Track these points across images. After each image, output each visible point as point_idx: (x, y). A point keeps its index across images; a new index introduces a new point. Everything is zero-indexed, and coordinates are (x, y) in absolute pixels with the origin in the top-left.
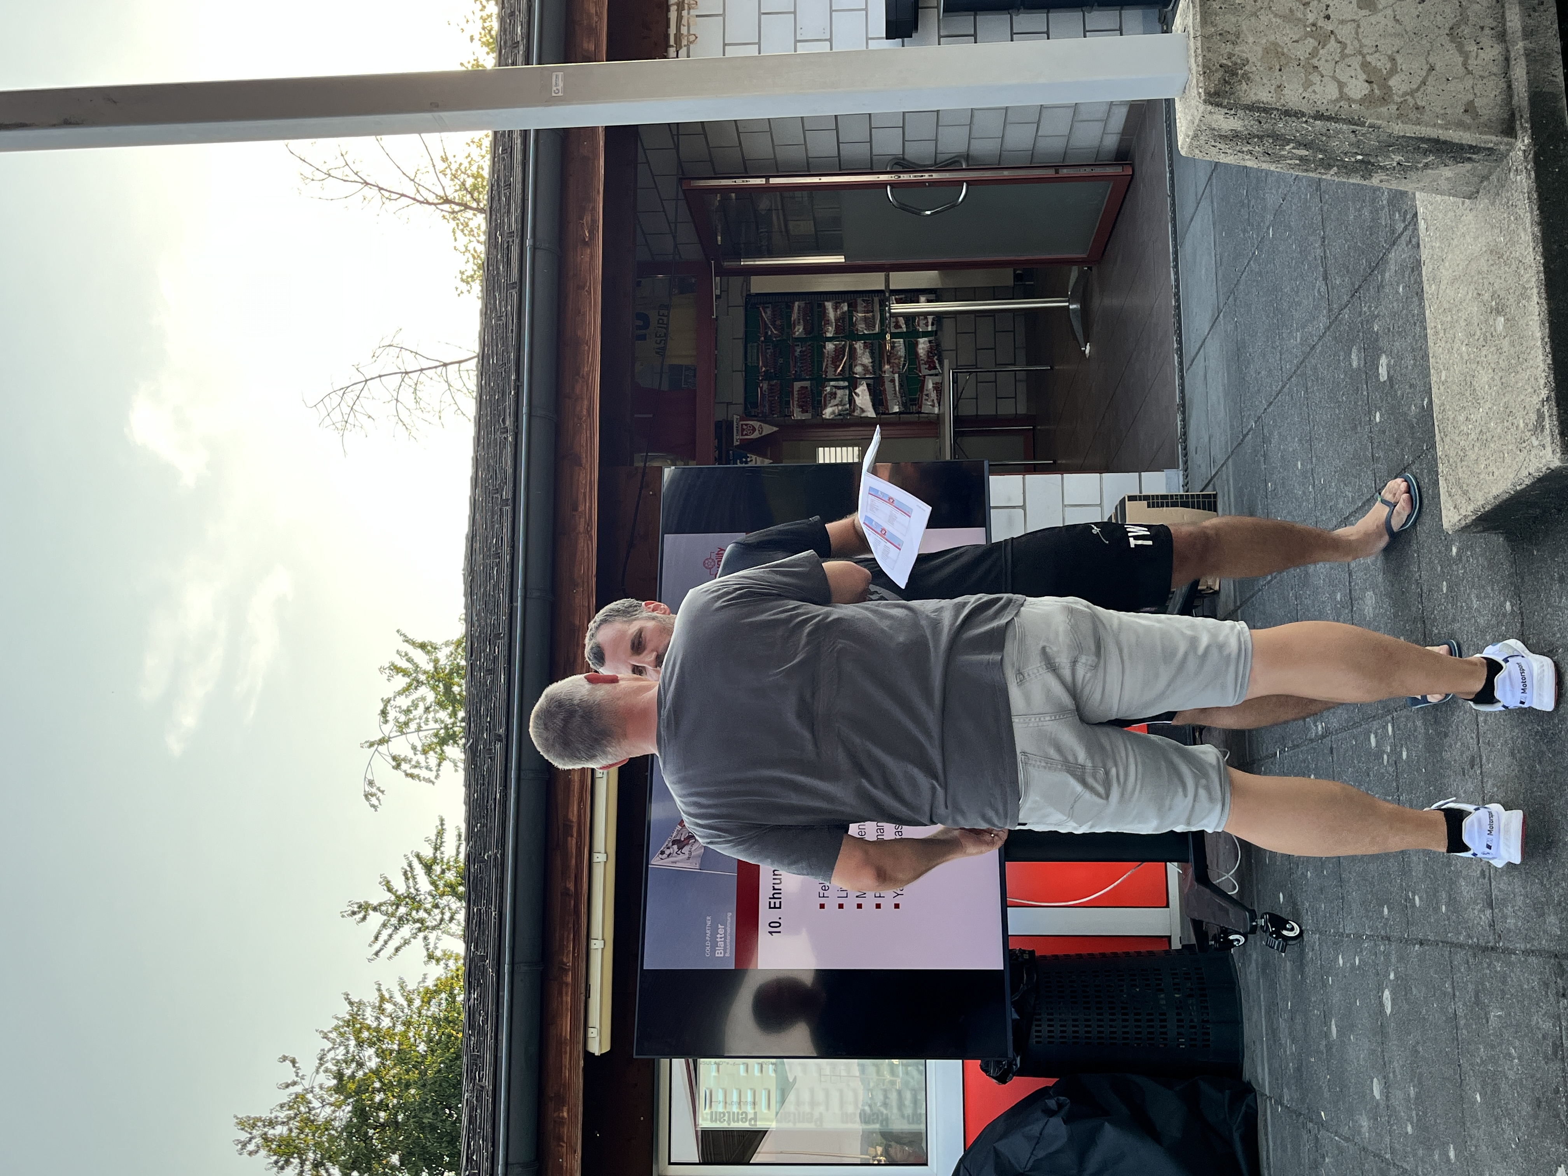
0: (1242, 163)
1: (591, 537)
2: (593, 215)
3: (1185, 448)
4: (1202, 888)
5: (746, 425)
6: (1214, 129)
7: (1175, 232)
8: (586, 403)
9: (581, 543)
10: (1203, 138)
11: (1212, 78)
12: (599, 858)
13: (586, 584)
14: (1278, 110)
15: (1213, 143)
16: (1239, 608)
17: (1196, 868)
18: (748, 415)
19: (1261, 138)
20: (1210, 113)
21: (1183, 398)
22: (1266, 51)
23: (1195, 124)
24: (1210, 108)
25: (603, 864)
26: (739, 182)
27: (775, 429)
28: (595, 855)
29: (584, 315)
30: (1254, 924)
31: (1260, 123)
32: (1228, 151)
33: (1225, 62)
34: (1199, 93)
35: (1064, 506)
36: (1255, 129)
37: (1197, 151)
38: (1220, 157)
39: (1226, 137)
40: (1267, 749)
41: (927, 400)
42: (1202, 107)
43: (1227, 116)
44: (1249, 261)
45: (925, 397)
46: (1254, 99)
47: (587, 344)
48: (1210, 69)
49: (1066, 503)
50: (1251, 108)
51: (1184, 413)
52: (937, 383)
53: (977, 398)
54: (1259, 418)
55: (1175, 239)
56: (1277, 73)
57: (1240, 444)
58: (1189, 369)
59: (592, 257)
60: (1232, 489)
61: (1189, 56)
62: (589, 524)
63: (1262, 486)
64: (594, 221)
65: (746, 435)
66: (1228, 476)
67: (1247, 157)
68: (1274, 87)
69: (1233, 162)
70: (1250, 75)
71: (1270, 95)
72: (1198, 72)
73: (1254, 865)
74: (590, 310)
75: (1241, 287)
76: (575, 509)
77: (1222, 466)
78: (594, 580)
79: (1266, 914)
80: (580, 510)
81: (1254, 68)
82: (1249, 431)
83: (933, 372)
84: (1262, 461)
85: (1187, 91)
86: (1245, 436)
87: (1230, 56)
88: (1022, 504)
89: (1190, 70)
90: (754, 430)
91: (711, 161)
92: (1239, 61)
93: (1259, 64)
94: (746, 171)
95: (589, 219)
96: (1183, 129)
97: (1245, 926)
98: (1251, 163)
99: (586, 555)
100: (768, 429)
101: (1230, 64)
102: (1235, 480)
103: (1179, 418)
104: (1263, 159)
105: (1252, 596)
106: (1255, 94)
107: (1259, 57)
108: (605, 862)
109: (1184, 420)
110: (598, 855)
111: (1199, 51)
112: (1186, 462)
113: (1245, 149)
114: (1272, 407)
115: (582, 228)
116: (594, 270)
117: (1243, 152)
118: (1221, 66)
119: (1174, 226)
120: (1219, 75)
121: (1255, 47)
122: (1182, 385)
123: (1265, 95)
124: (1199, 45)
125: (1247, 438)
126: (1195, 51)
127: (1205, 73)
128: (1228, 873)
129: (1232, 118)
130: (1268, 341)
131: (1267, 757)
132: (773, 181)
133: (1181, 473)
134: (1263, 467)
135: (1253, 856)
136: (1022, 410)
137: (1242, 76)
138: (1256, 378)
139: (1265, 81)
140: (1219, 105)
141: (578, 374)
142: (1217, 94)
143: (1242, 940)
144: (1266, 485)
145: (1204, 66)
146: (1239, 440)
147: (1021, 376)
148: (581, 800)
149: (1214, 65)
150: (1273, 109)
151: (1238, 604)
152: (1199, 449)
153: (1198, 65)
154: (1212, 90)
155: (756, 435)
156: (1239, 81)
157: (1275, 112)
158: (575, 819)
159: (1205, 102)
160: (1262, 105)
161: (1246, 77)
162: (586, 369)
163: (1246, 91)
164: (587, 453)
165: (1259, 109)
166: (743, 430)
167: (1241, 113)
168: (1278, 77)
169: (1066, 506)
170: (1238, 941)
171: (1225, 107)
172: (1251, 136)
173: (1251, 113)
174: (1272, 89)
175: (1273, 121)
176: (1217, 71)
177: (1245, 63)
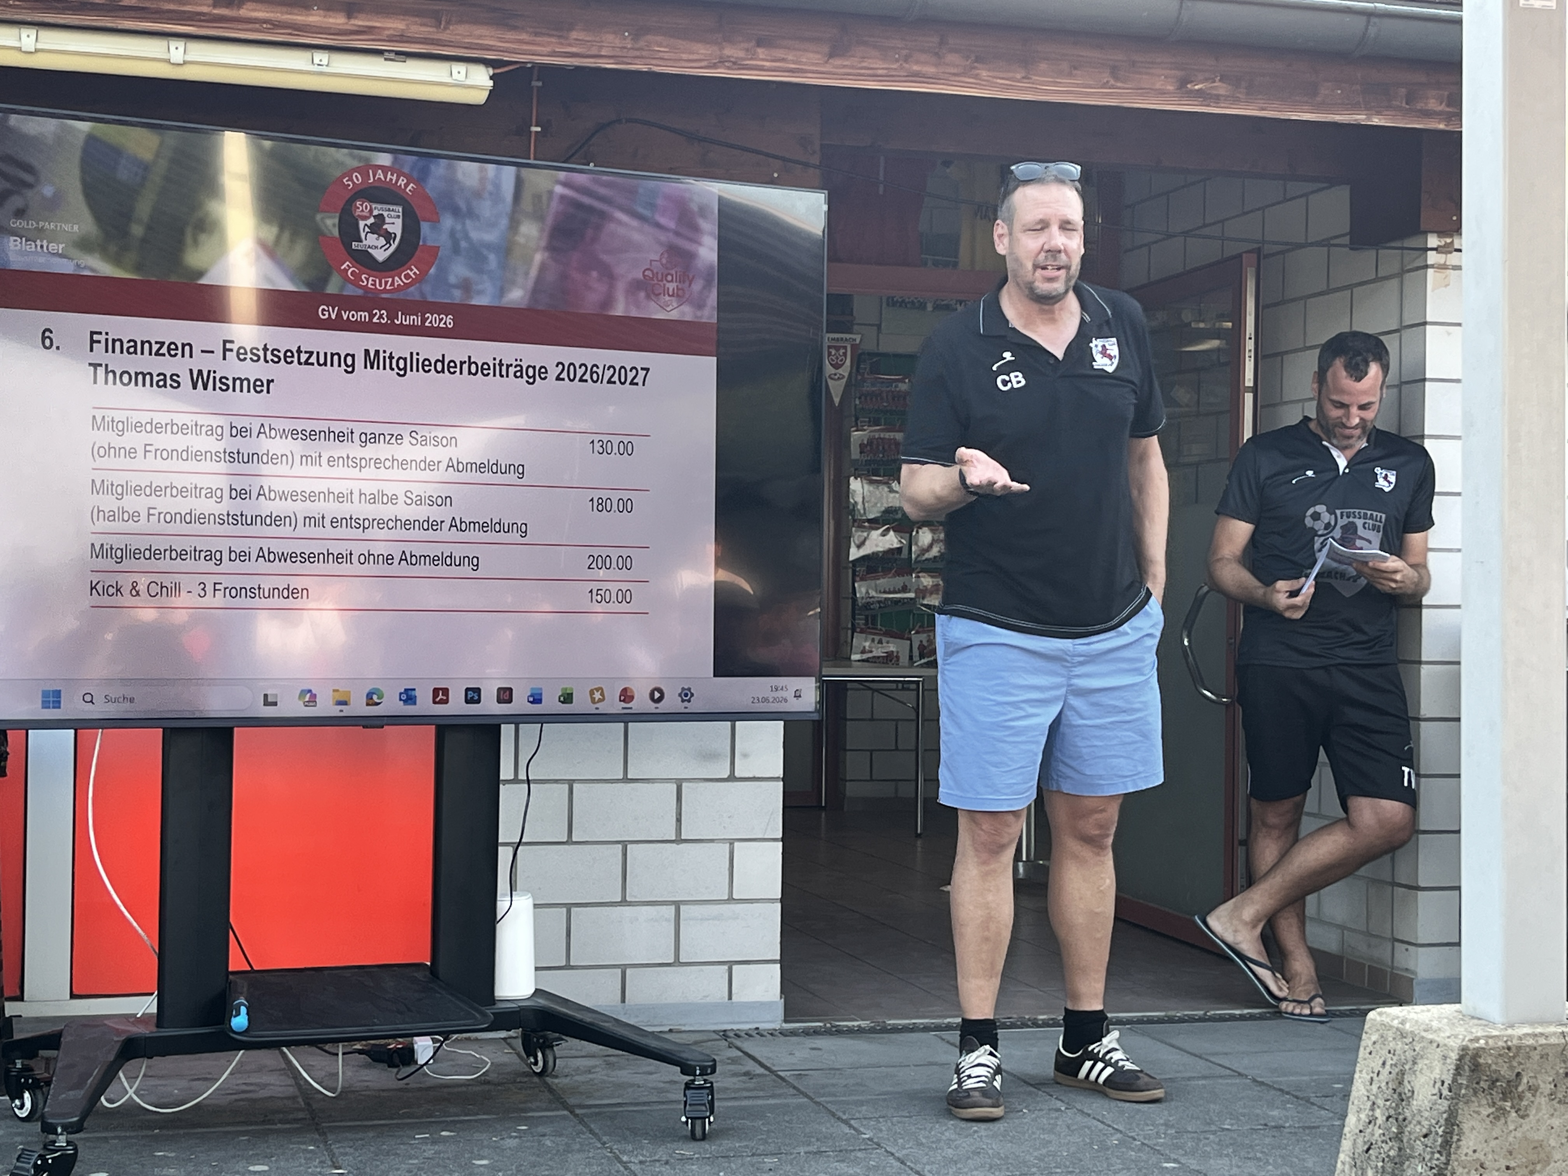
0: (1352, 1109)
1: (714, 66)
2: (1226, 98)
3: (816, 1032)
4: (117, 1047)
5: (845, 354)
6: (1414, 1063)
7: (1150, 1021)
8: (930, 70)
9: (703, 50)
10: (1399, 1046)
11: (1500, 1061)
12: (177, 50)
13: (638, 53)
14: (1447, 1163)
15: (1389, 1062)
16: (572, 1112)
17: (147, 1039)
18: (859, 358)
19: (1398, 1137)
20: (1445, 1057)
21: (895, 1030)
22: (1538, 1146)
23: (1424, 1034)
24: (1454, 1056)
25: (165, 57)
26: (1250, 345)
27: (837, 400)
28: (180, 44)
29: (1070, 75)
30: (59, 1130)
31: (1425, 1136)
32: (1374, 1087)
33: (1525, 1080)
34: (1477, 1040)
35: (732, 842)
36: (1415, 1129)
37: (1374, 1038)
38: (1364, 1075)
39: (1401, 1083)
40: (346, 1154)
41: (873, 640)
42: (1455, 1044)
43: (1439, 1084)
44: (1121, 1132)
45: (877, 638)
46: (1465, 1127)
47: (1023, 78)
48: (1514, 1057)
49: (736, 844)
50: (1452, 1122)
51: (872, 1031)
52: (898, 657)
53: (872, 719)
54: (879, 1145)
55: (1140, 1021)
56: (1503, 1163)
57: (834, 1115)
58: (943, 1040)
59: (1162, 93)
60: (760, 1102)
61: (1532, 1024)
62: (737, 64)
63: (772, 1148)
64: (1216, 99)
65: (830, 354)
66: (779, 1096)
67: (1363, 1116)
68: (1482, 1158)
69: (1354, 1094)
70: (1503, 1121)
71: (1471, 1153)
72: (1511, 1037)
73: (150, 1133)
74: (1078, 85)
75: (1079, 1118)
76: (760, 43)
77: (794, 1088)
78: (644, 68)
79: (76, 1149)
80: (760, 50)
81: (1512, 1127)
82: (855, 1129)
83: (916, 653)
84: (810, 1149)
85: (1476, 1021)
86: (846, 1122)
87: (1533, 1089)
88: (737, 774)
89: (1512, 1026)
90: (836, 366)
91: (1283, 302)
92: (1525, 1103)
93: (1519, 1134)
94: (1265, 357)
95: (1222, 92)
96: (1412, 1016)
97: (53, 1116)
98: (1352, 1122)
99: (685, 56)
100: (836, 389)
101: (1520, 1089)
102: (776, 1106)
103: (864, 1024)
104: (1360, 1141)
105: (591, 1131)
106: (1473, 1128)
107: (1530, 1135)
108: (168, 61)
109: (861, 1031)
110: (181, 49)
111: (1542, 1041)
112: (793, 1033)
113: (1378, 1113)
114: (897, 1164)
115: (1206, 80)
116: (1141, 95)
117: (1373, 1110)
118: (1518, 1074)
119: (1160, 1021)
120: (1505, 1071)
121: (1544, 1127)
122: (913, 1029)
123: (1471, 1144)
124: (1553, 1040)
125: (843, 1125)
126: (1542, 1034)
127: (1509, 1048)
128: (135, 1093)
129: (1436, 1091)
130: (1000, 1158)
131: (332, 1156)
132: (1249, 398)
133: (777, 1026)
134: (802, 1150)
135: (165, 1132)
136: (851, 790)
137: (1502, 1109)
138: (939, 1141)
139: (1493, 1143)
140: (1458, 1069)
141: (978, 60)
142: (1476, 1067)
143: (23, 1114)
144: (773, 1154)
145: (1519, 1048)
146: (840, 1114)
147: (906, 790)
148: (276, 25)
149: (1520, 1063)
150: (1449, 1155)
151: (578, 1111)
152: (820, 1053)
153: (1520, 1038)
154: (1481, 1061)
155: (829, 369)
156: (1494, 1103)
157: (1443, 1159)
158: (243, 12)
159: (1464, 1049)
160: (1455, 1138)
161: (1500, 1114)
162: (984, 74)
163: (1478, 1113)
164: (852, 67)
165: (1449, 1133)
166: (837, 349)
167: (1444, 1105)
168: (1497, 1165)
169: (732, 844)
170: (22, 1107)
171: (1454, 1080)
172: (1403, 1123)
173: (1442, 1122)
174: (1480, 1156)
175: (1427, 1157)
176: (1511, 1068)
177: (1521, 1113)
